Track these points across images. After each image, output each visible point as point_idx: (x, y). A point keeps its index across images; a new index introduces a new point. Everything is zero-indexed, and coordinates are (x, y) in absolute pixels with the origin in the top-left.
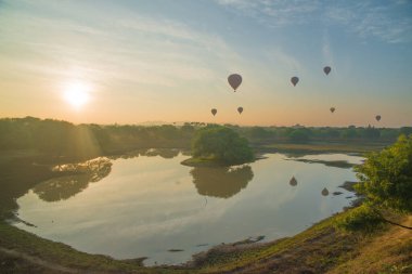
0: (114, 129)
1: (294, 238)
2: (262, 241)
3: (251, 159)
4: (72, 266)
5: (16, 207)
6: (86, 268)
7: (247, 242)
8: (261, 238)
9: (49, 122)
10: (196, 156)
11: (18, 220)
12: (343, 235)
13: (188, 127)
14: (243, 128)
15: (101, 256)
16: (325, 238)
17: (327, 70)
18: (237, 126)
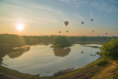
0: (31, 37)
1: (83, 68)
2: (73, 69)
4: (19, 77)
5: (2, 60)
6: (23, 77)
7: (69, 69)
8: (73, 68)
9: (12, 35)
10: (55, 45)
11: (3, 64)
12: (96, 67)
13: (52, 36)
14: (68, 37)
15: (27, 74)
16: (91, 68)
17: (92, 20)
18: (66, 36)
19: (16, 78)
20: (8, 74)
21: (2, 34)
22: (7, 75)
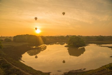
1: (95, 70)
2: (85, 70)
3: (85, 45)
5: (21, 57)
7: (80, 70)
8: (85, 69)
10: (69, 44)
11: (22, 60)
13: (68, 36)
14: (83, 37)
18: (82, 36)
19: (28, 74)
20: (23, 69)
21: (24, 35)
22: (21, 70)
